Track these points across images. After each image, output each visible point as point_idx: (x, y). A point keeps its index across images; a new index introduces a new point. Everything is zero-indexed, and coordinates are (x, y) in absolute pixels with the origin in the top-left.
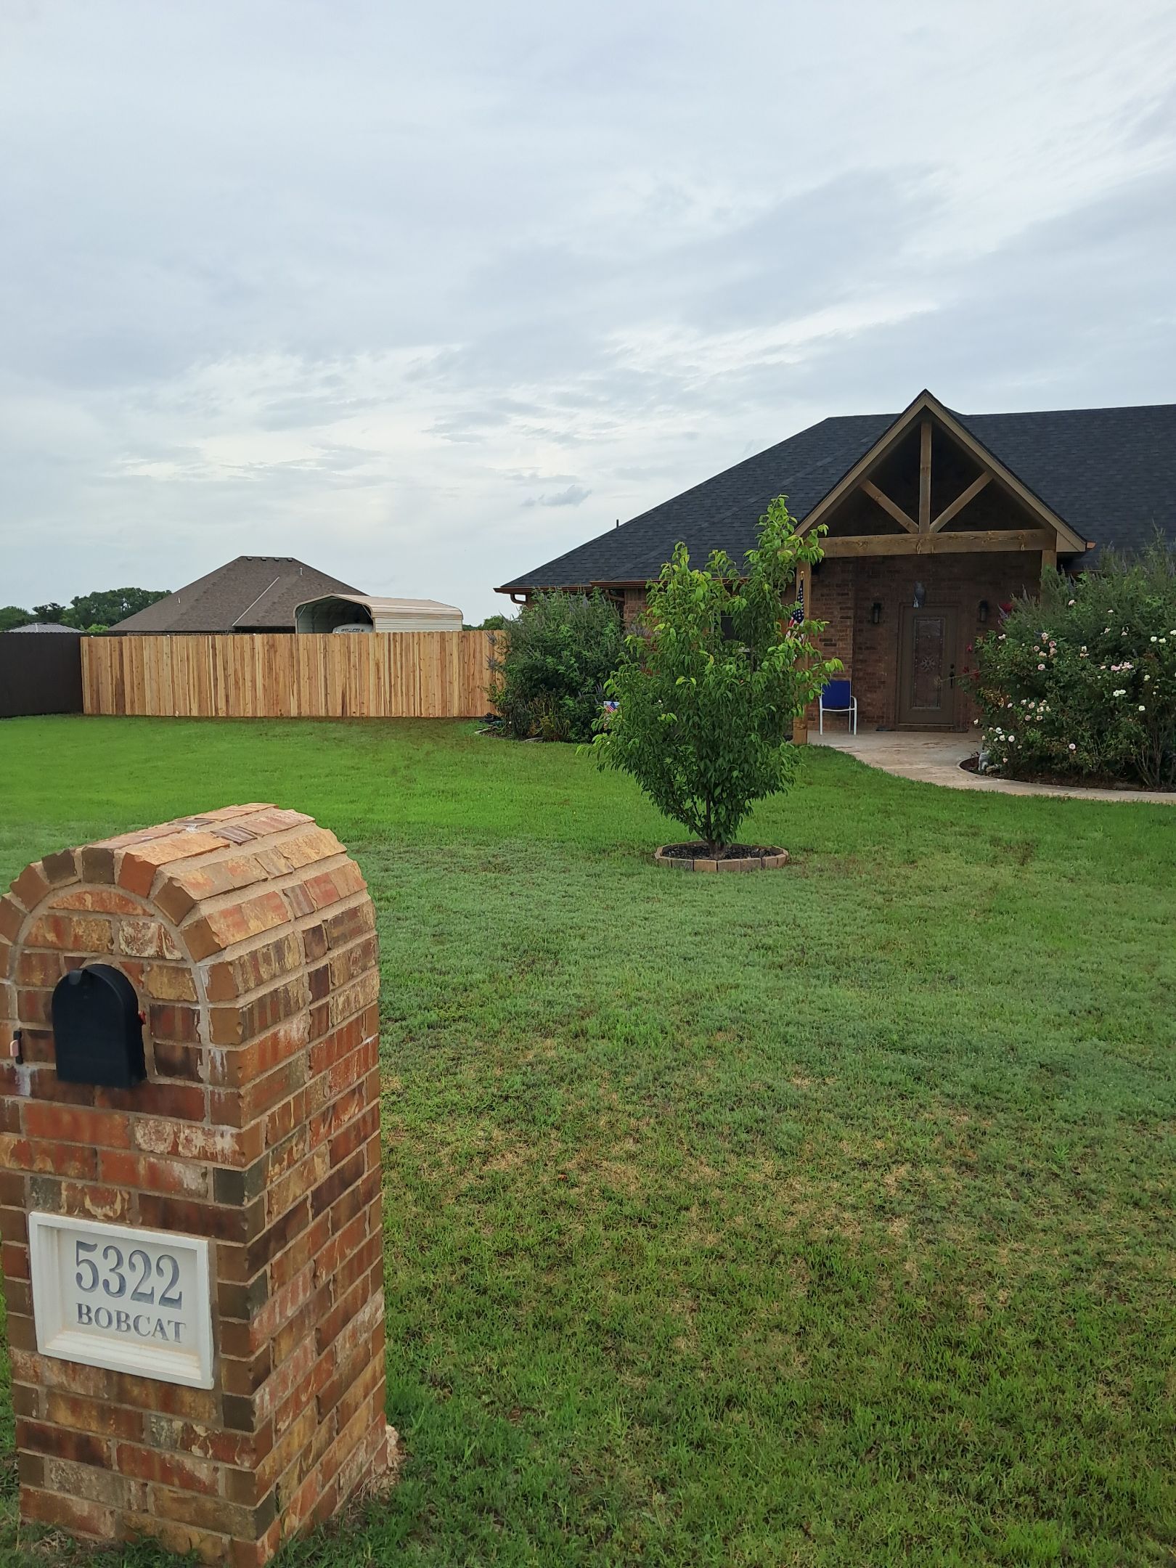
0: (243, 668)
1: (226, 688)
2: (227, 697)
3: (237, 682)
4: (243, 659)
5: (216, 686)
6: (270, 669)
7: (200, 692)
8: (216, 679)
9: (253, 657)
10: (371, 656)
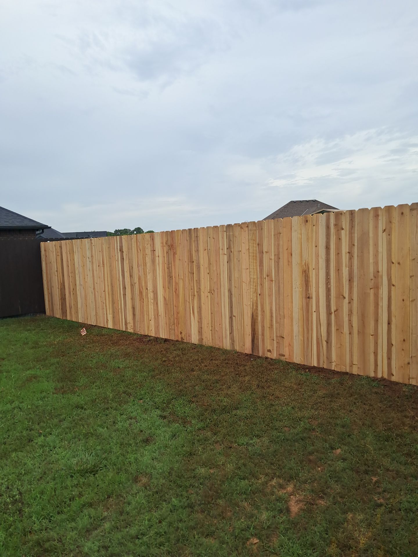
0: (145, 274)
1: (132, 299)
2: (134, 308)
3: (141, 293)
4: (145, 264)
5: (125, 295)
6: (170, 277)
7: (113, 303)
8: (124, 288)
9: (153, 261)
10: (295, 259)
